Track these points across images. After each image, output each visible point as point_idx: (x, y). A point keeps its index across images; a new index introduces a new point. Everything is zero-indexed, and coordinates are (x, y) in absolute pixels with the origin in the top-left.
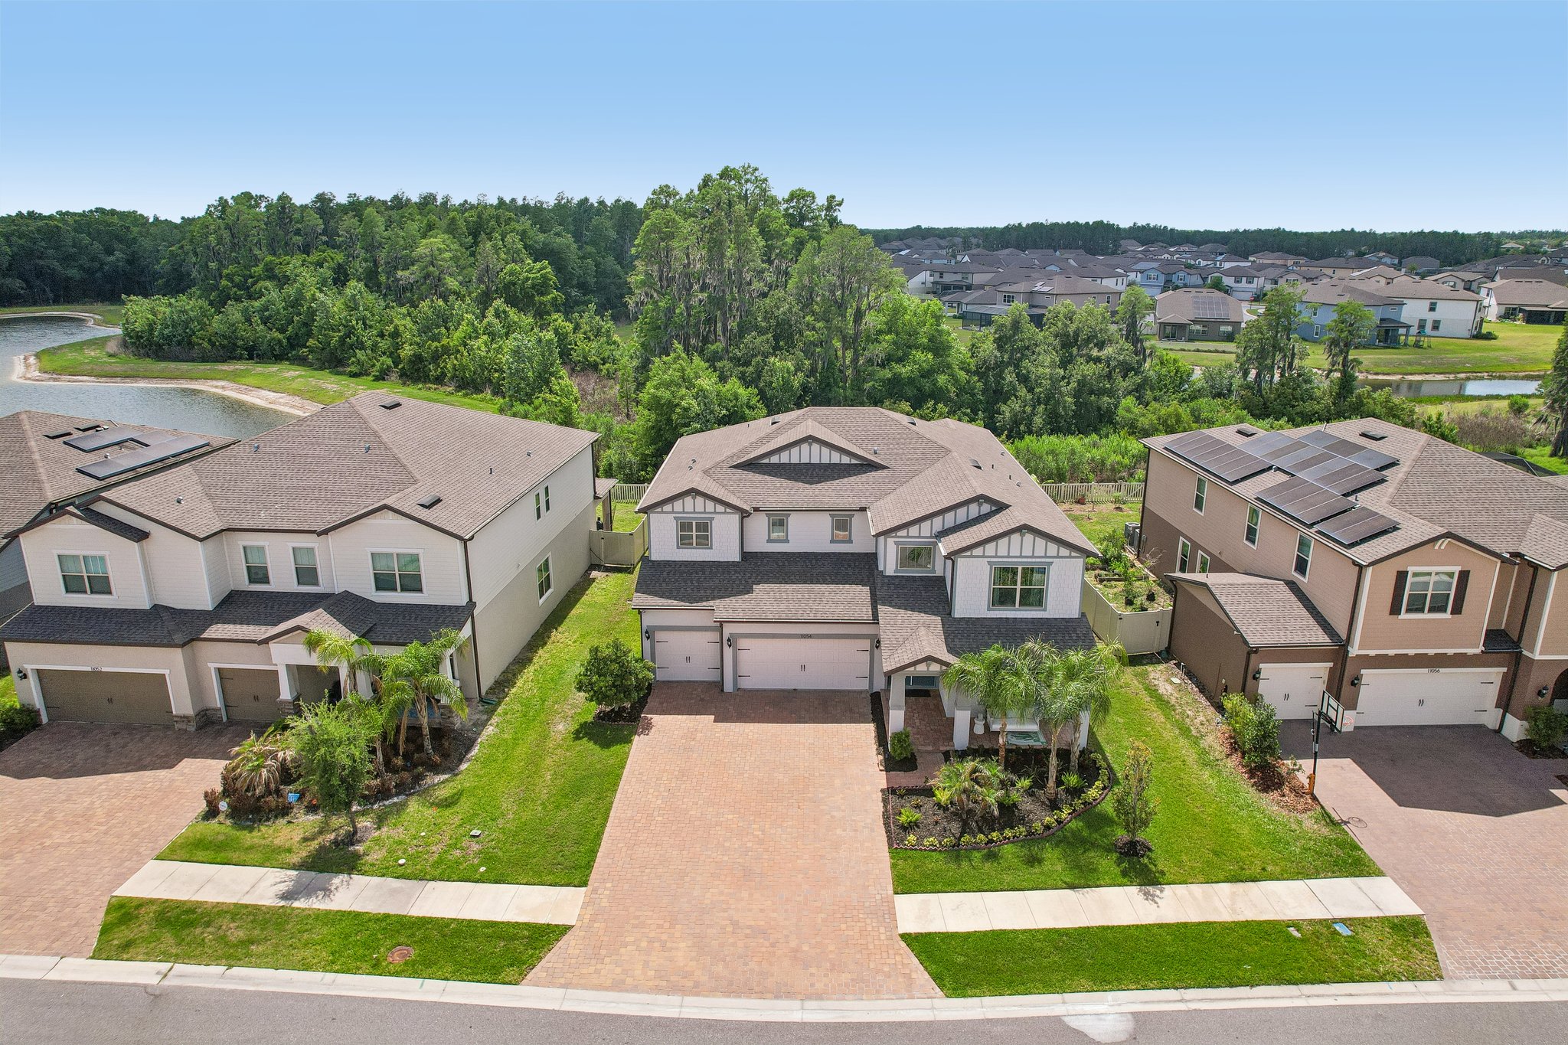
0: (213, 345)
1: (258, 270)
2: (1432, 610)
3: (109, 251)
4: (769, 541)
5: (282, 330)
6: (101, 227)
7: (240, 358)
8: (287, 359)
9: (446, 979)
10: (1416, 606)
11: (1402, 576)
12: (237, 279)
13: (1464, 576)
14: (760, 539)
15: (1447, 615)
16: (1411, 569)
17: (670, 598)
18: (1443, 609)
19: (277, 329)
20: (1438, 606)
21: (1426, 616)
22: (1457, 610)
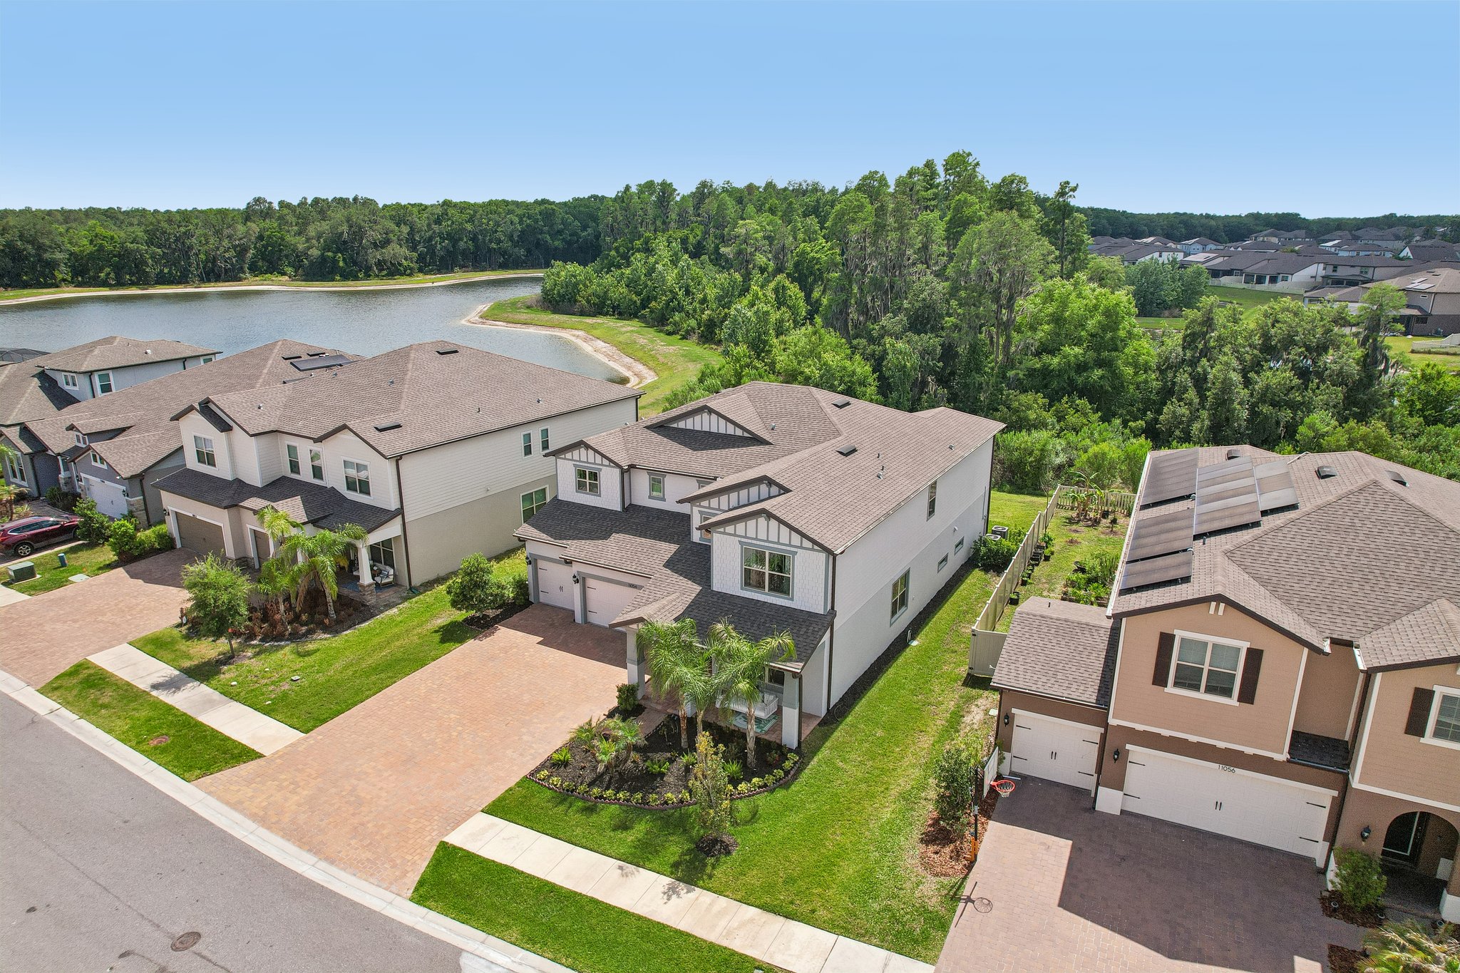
0: (588, 301)
1: (638, 243)
2: (1210, 689)
3: (584, 228)
4: (650, 497)
5: (638, 294)
6: (582, 209)
7: (606, 314)
8: (638, 318)
9: (160, 765)
10: (1188, 679)
11: (1166, 641)
12: (621, 250)
13: (1255, 657)
14: (642, 495)
15: (1233, 701)
16: (1179, 634)
17: (544, 532)
18: (1227, 692)
19: (635, 293)
20: (1220, 686)
21: (1201, 695)
22: (1247, 695)
